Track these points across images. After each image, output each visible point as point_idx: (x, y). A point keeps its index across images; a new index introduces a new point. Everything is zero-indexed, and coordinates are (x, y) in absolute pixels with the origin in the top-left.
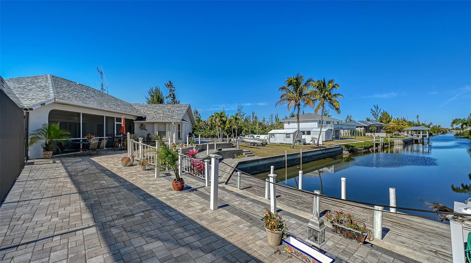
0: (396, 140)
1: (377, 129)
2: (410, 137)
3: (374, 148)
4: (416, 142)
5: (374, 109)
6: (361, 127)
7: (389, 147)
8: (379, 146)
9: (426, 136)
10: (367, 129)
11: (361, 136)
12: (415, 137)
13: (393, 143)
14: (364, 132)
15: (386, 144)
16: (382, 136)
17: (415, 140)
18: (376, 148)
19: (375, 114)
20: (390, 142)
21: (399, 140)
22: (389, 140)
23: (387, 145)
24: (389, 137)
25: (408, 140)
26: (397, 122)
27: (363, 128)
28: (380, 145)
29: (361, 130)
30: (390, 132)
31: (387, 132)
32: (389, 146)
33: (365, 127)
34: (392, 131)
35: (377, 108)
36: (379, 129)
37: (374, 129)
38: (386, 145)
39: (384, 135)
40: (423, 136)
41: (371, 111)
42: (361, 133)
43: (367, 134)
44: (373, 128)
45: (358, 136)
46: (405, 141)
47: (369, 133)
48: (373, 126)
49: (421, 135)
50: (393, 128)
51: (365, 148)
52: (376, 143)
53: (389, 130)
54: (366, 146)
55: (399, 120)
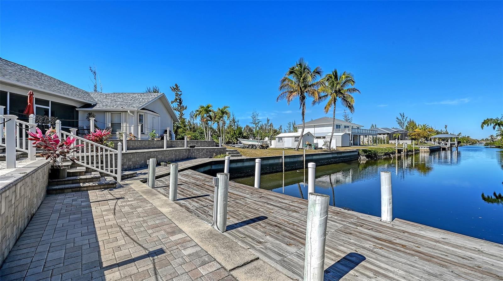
0: (422, 147)
2: (437, 144)
3: (397, 155)
4: (444, 149)
5: (400, 118)
6: (384, 134)
7: (414, 154)
8: (402, 153)
9: (454, 144)
10: (391, 136)
11: (384, 143)
12: (442, 145)
13: (418, 150)
14: (388, 139)
16: (406, 144)
17: (442, 148)
18: (399, 155)
19: (401, 122)
21: (425, 147)
22: (414, 147)
23: (412, 152)
24: (414, 144)
25: (435, 148)
26: (424, 129)
27: (387, 135)
28: (404, 151)
29: (384, 137)
30: (415, 139)
31: (412, 139)
34: (418, 138)
35: (404, 117)
36: (403, 136)
37: (399, 136)
38: (410, 152)
39: (409, 142)
40: (451, 144)
41: (397, 120)
42: (384, 141)
43: (390, 142)
44: (397, 135)
45: (381, 143)
46: (432, 148)
47: (392, 140)
48: (397, 133)
49: (449, 143)
50: (419, 135)
51: (386, 154)
52: (398, 149)
53: (414, 137)
54: (387, 152)
55: (426, 127)
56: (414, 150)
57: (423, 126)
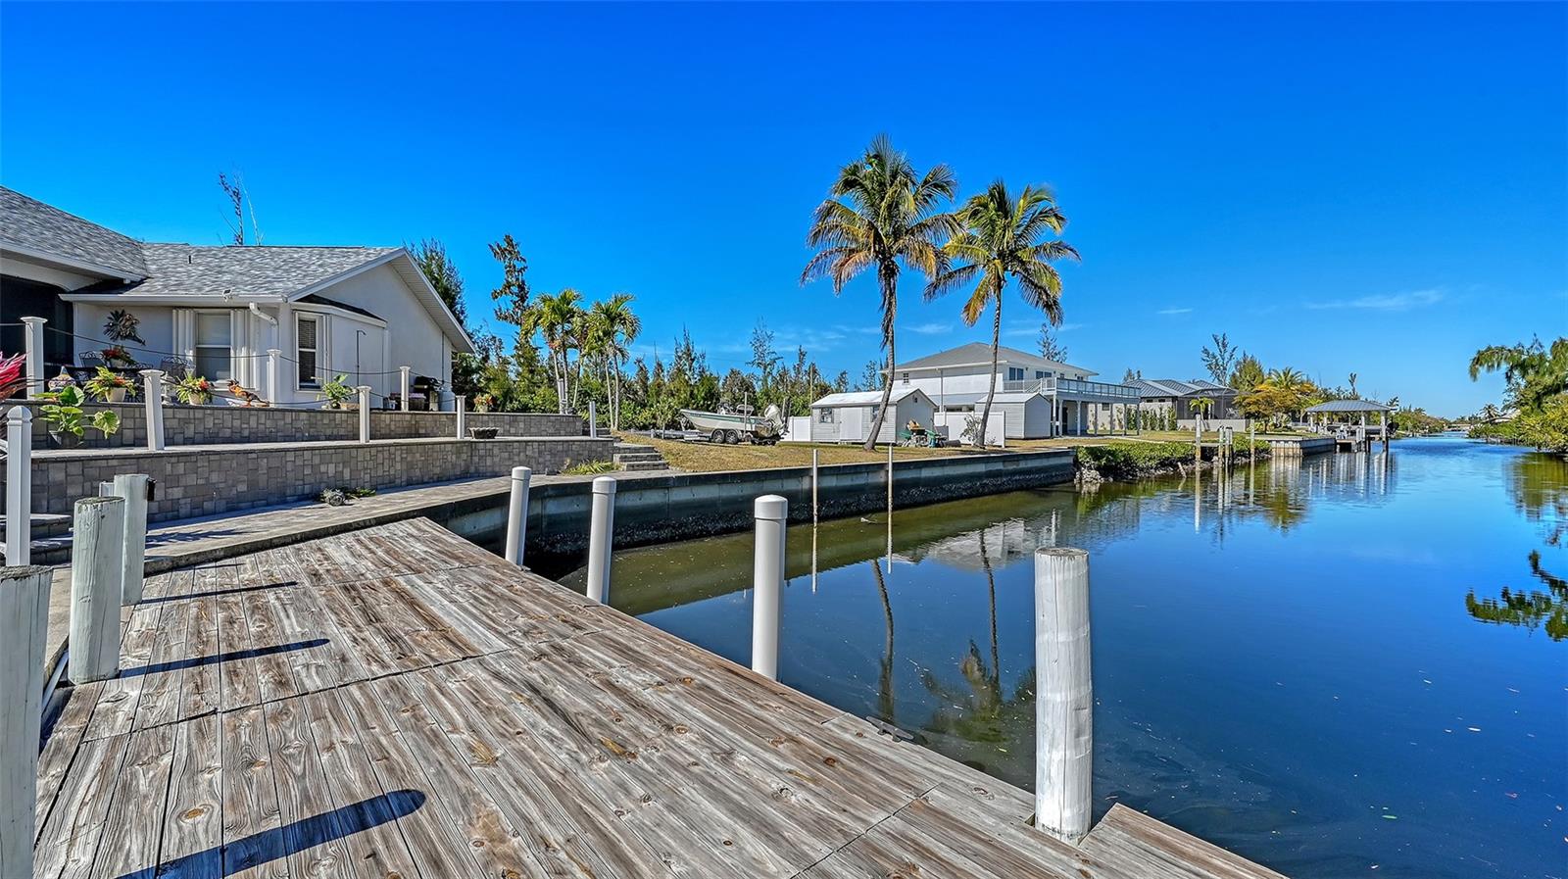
0: (1278, 441)
1: (1217, 405)
2: (1324, 433)
3: (1198, 466)
4: (1346, 448)
5: (1214, 349)
6: (1161, 400)
7: (1252, 463)
8: (1215, 458)
9: (1378, 432)
10: (1183, 407)
11: (1161, 429)
12: (1342, 433)
13: (1267, 451)
14: (1173, 416)
15: (1243, 453)
16: (1230, 430)
17: (1341, 443)
18: (1206, 465)
19: (1217, 364)
20: (1256, 449)
21: (1286, 442)
22: (1252, 441)
23: (1246, 457)
24: (1253, 432)
25: (1318, 443)
26: (1285, 383)
27: (1170, 404)
28: (1220, 454)
29: (1161, 409)
30: (1256, 416)
31: (1248, 416)
32: (1253, 459)
33: (1174, 399)
34: (1266, 413)
35: (1224, 346)
36: (1222, 405)
37: (1207, 405)
38: (1242, 456)
39: (1239, 425)
40: (1368, 432)
41: (1204, 356)
42: (1162, 420)
43: (1181, 423)
44: (1202, 402)
45: (1152, 429)
46: (1309, 445)
47: (1187, 418)
48: (1202, 397)
49: (1362, 428)
50: (1269, 401)
51: (1164, 463)
52: (1202, 448)
53: (1253, 409)
54: (1167, 455)
55: (1292, 376)
56: (1252, 451)
57: (1284, 373)
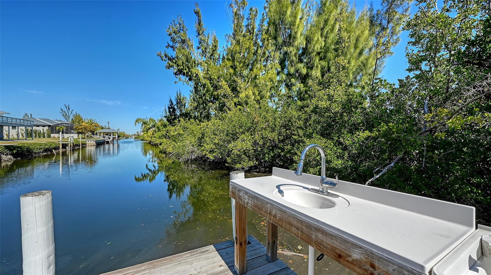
0: (88, 141)
1: (67, 129)
2: (102, 138)
3: (61, 151)
4: (108, 142)
5: (65, 109)
6: (43, 127)
7: (81, 148)
8: (67, 147)
9: (115, 138)
10: (53, 129)
11: (44, 137)
12: (106, 139)
13: (85, 144)
14: (49, 132)
15: (77, 145)
16: (72, 138)
17: (106, 141)
18: (64, 150)
19: (66, 115)
20: (82, 144)
21: (91, 141)
22: (80, 141)
23: (78, 146)
24: (80, 138)
25: (100, 141)
26: (90, 123)
27: (47, 128)
28: (69, 146)
29: (43, 130)
30: (82, 133)
31: (79, 133)
32: (81, 147)
33: (49, 126)
34: (85, 132)
35: (69, 109)
36: (69, 129)
37: (63, 129)
38: (77, 146)
39: (75, 136)
40: (113, 138)
41: (61, 111)
42: (44, 134)
43: (52, 135)
44: (61, 128)
45: (40, 137)
46: (98, 142)
47: (55, 133)
48: (61, 126)
49: (111, 137)
50: (86, 128)
51: (46, 150)
52: (62, 144)
53: (80, 131)
54: (47, 147)
55: (93, 121)
56: (81, 144)
57: (90, 120)
